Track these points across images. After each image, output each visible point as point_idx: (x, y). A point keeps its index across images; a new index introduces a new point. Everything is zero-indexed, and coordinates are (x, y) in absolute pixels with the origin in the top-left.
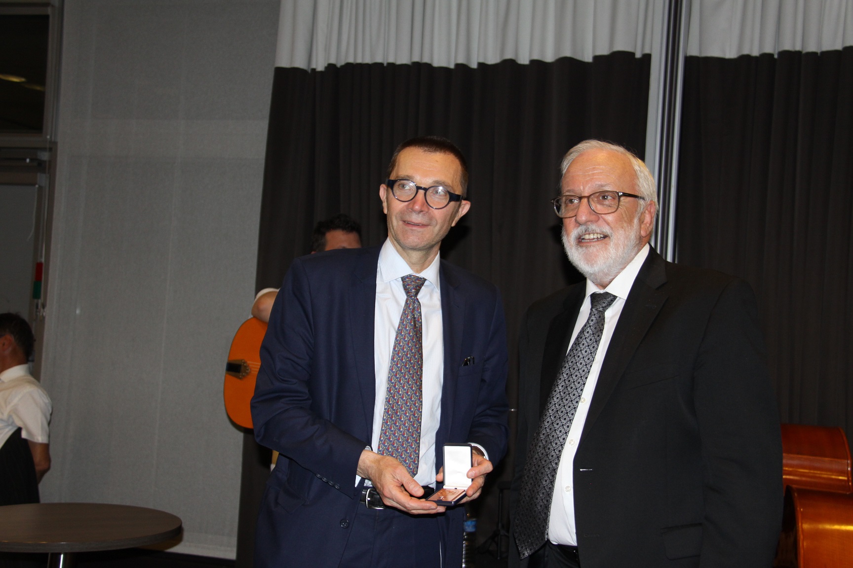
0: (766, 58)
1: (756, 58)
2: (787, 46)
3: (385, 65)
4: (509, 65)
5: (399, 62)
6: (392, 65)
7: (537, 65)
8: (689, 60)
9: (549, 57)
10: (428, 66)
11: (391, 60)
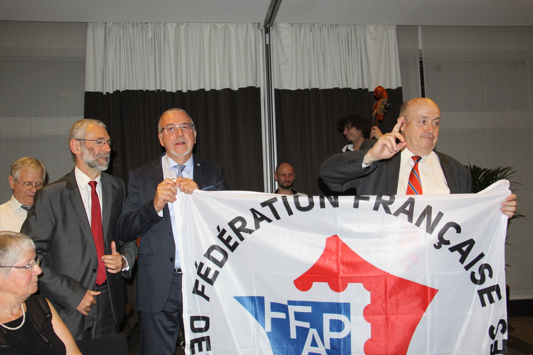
0: (307, 90)
1: (302, 90)
2: (314, 86)
3: (144, 91)
4: (202, 91)
5: (151, 89)
6: (147, 91)
7: (213, 91)
8: (276, 90)
9: (218, 88)
10: (164, 91)
11: (147, 89)
